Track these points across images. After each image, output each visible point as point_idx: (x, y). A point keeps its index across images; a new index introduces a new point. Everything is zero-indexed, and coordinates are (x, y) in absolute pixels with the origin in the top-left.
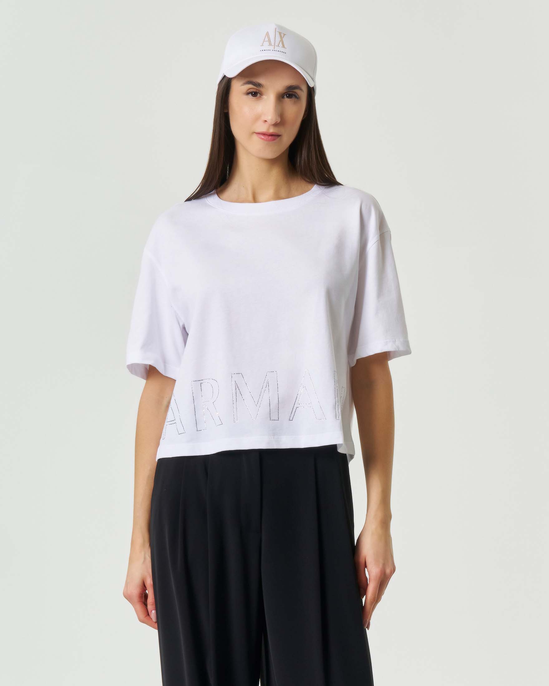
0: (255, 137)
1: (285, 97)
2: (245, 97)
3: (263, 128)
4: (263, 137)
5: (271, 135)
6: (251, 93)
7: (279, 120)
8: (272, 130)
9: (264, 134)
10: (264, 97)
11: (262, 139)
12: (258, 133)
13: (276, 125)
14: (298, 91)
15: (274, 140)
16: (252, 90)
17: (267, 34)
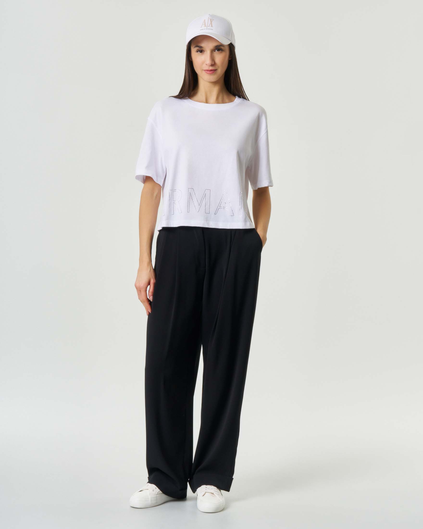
0: (204, 73)
1: (216, 51)
2: (196, 53)
3: (207, 68)
4: (207, 72)
5: (211, 70)
6: (200, 51)
7: (213, 63)
8: (211, 68)
9: (208, 71)
10: (205, 52)
11: (207, 73)
12: (205, 70)
13: (212, 65)
14: (222, 47)
15: (214, 72)
16: (199, 50)
17: (205, 20)
